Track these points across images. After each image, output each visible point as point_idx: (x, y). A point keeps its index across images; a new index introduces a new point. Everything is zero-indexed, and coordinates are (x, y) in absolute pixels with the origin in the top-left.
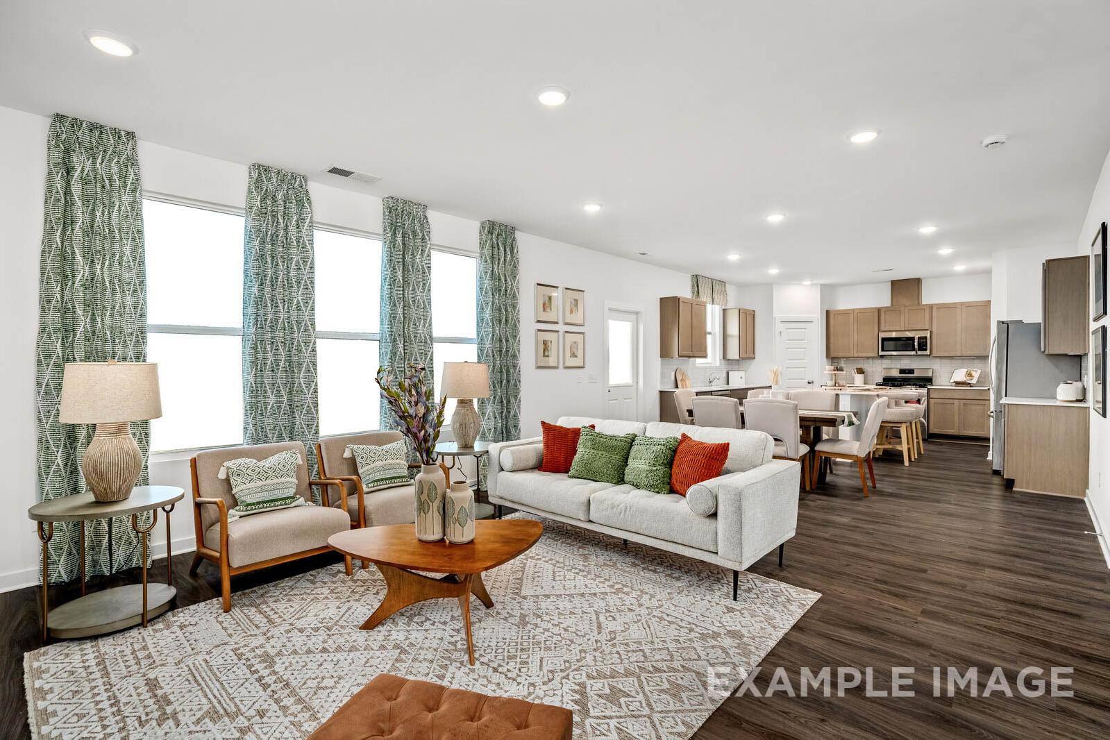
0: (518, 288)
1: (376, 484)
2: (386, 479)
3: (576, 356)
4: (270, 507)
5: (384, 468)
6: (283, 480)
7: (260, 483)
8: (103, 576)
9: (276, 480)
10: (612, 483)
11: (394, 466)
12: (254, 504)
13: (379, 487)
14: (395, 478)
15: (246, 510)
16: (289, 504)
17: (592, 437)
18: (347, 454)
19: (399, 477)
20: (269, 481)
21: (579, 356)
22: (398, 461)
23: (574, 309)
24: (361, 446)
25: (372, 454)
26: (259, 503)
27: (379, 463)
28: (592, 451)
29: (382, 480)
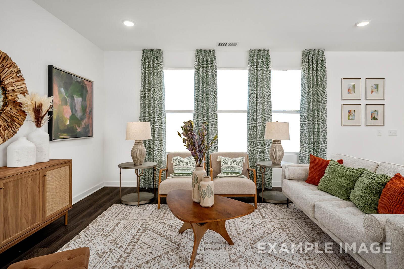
0: (326, 82)
1: (224, 174)
2: (229, 173)
3: (376, 119)
4: (182, 175)
5: (229, 168)
6: (188, 166)
7: (179, 166)
8: (151, 188)
9: (185, 166)
10: (342, 198)
11: (234, 168)
12: (176, 173)
13: (225, 176)
14: (233, 173)
15: (174, 175)
16: (189, 176)
17: (334, 167)
18: (218, 160)
19: (235, 173)
20: (182, 166)
21: (379, 119)
22: (236, 166)
23: (375, 90)
24: (223, 157)
25: (226, 161)
26: (178, 173)
27: (227, 165)
28: (331, 176)
29: (227, 173)
